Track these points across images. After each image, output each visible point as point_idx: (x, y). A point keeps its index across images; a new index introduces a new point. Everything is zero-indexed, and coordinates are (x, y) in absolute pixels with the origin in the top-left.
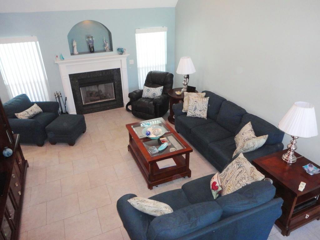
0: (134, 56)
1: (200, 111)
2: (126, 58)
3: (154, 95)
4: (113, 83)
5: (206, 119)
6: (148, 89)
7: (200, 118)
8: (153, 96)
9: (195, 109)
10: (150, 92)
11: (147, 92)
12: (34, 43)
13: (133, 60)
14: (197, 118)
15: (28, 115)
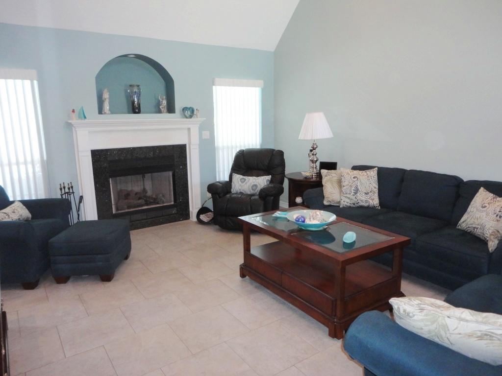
0: (208, 126)
1: (366, 193)
2: (199, 126)
3: (254, 187)
4: (171, 173)
5: (379, 208)
6: (243, 179)
7: (368, 207)
8: (253, 189)
9: (357, 191)
10: (246, 183)
11: (240, 183)
12: (27, 83)
13: (208, 132)
14: (362, 207)
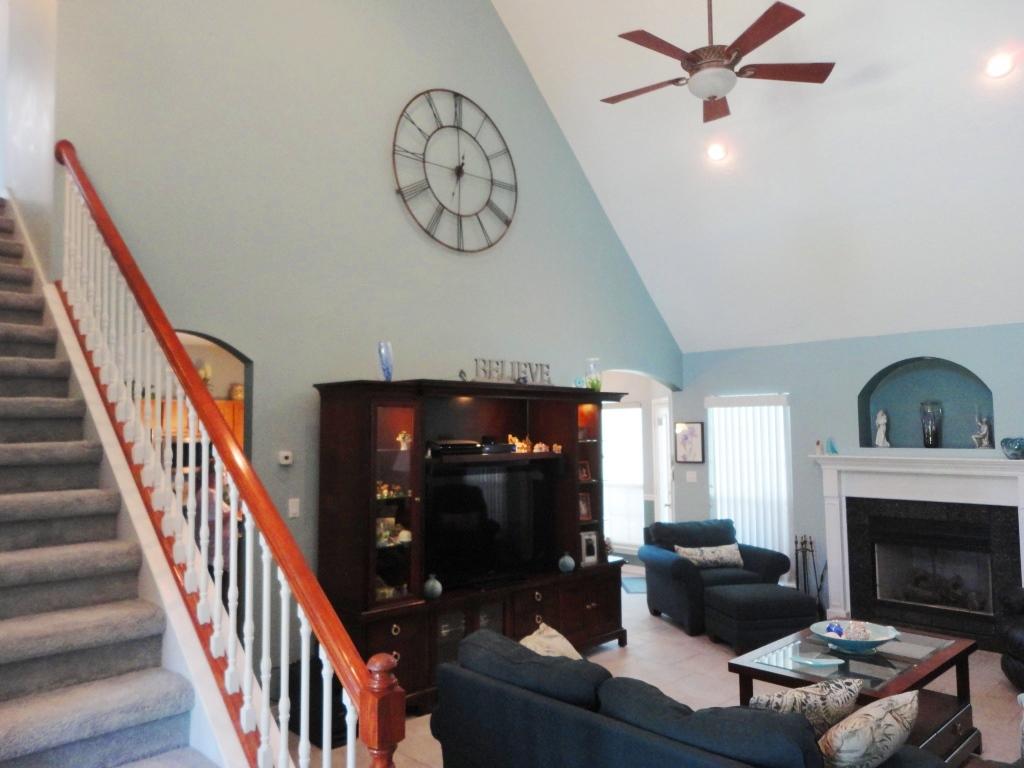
4: (988, 558)
15: (701, 559)
